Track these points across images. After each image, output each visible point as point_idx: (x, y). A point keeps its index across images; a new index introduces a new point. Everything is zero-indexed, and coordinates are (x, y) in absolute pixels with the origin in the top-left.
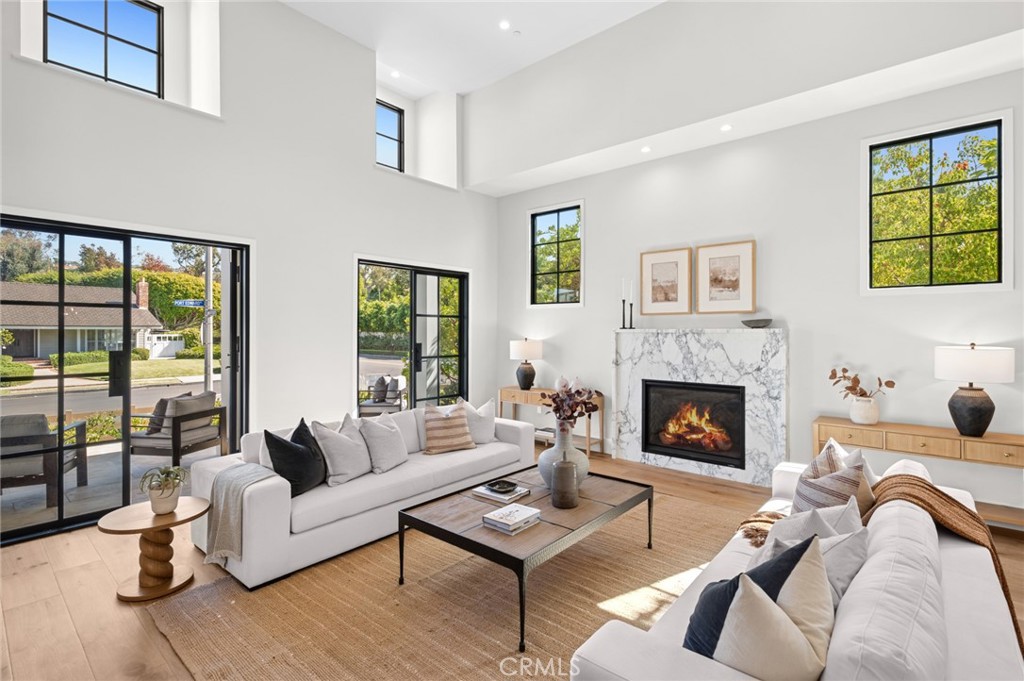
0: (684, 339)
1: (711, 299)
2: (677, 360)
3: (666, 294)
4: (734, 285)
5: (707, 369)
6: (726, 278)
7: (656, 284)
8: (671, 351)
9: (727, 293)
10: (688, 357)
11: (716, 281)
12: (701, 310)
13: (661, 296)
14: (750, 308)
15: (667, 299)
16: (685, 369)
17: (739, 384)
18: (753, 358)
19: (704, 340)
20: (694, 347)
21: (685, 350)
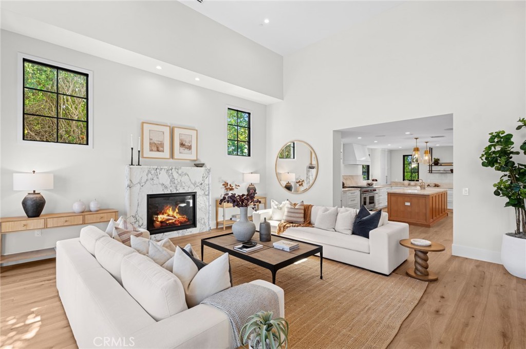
0: (170, 172)
1: (180, 153)
2: (167, 183)
3: (158, 148)
4: (190, 148)
5: (181, 186)
6: (186, 144)
7: (152, 141)
8: (164, 178)
9: (186, 151)
10: (172, 180)
11: (182, 145)
12: (175, 158)
13: (155, 149)
14: (195, 159)
15: (158, 150)
16: (171, 186)
17: (194, 191)
18: (199, 180)
19: (180, 172)
20: (175, 175)
21: (171, 177)
